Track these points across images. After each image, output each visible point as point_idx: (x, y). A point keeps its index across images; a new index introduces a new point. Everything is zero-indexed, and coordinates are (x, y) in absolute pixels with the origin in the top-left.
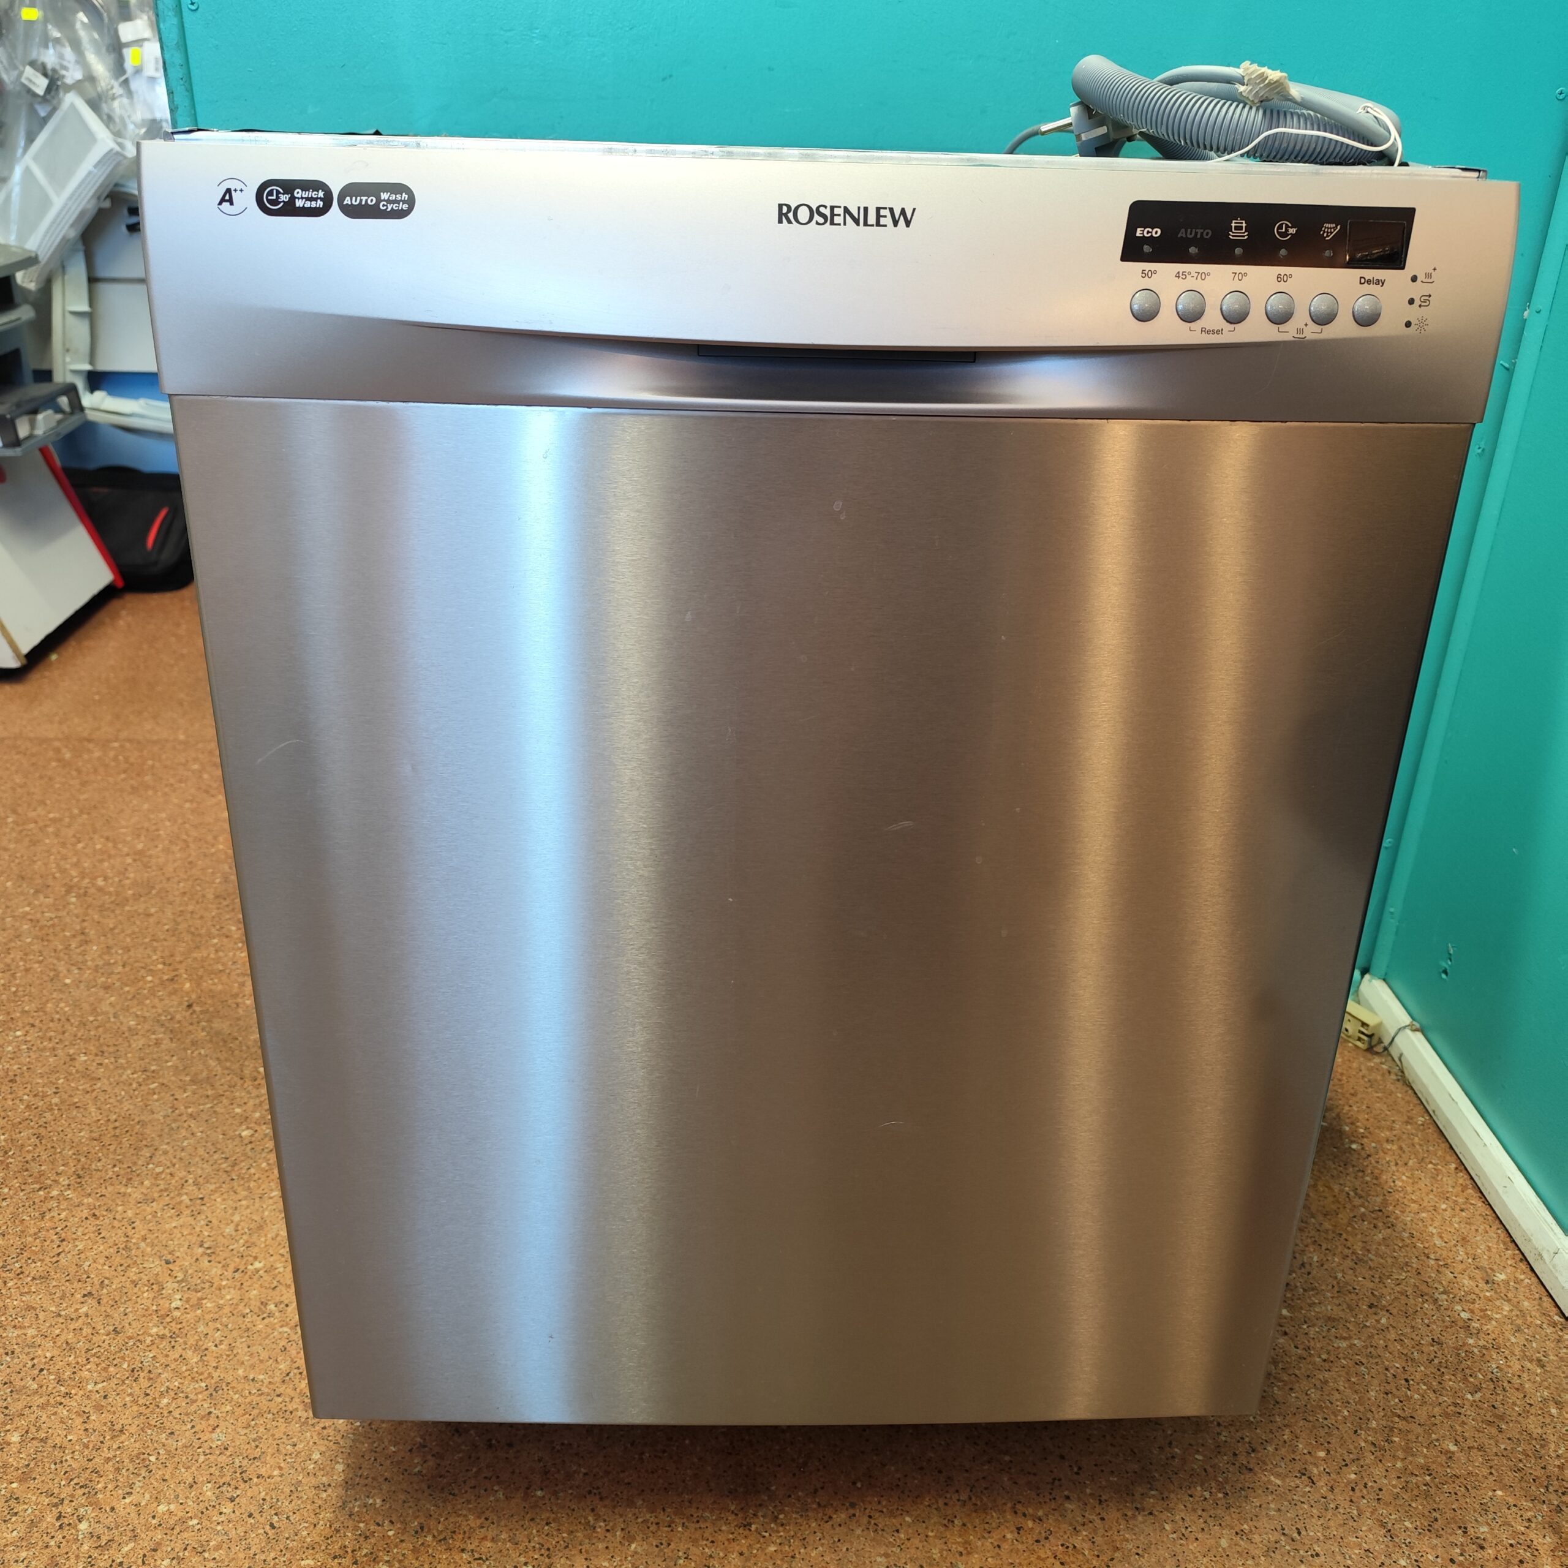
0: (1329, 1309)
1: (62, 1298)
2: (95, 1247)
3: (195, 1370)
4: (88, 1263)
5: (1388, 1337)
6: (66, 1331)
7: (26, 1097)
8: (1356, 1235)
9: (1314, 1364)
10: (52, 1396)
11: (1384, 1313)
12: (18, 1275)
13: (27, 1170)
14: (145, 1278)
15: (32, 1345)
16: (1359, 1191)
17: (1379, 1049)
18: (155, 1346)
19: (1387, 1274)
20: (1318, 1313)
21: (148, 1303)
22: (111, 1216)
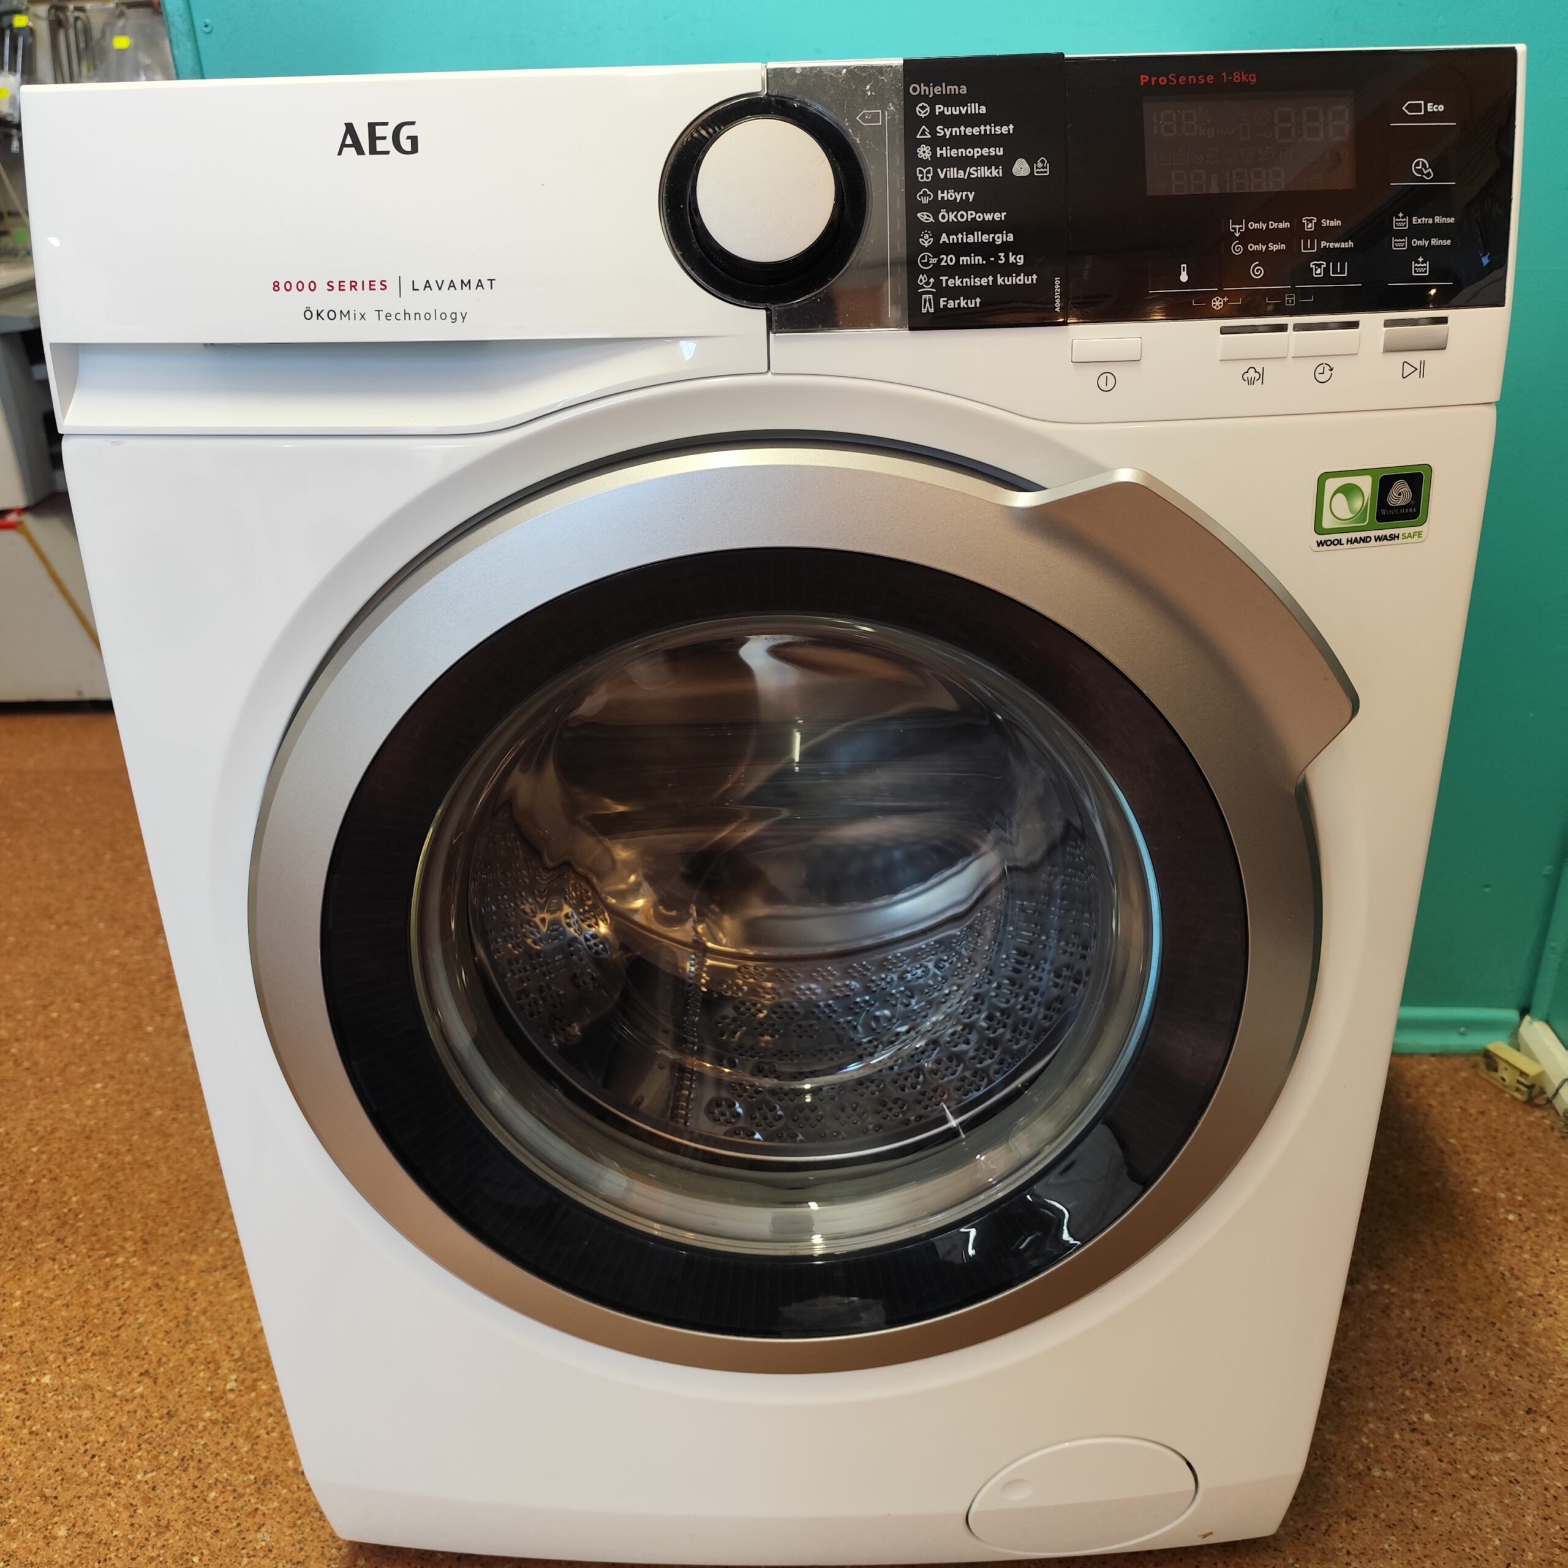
0: (1479, 1414)
1: (119, 1376)
2: (156, 1320)
3: (245, 1460)
4: (147, 1338)
5: (1549, 1448)
6: (120, 1413)
7: (100, 1155)
8: (1512, 1324)
9: (1461, 1481)
10: (101, 1486)
11: (1544, 1419)
12: (78, 1350)
13: (95, 1235)
14: (202, 1356)
15: (87, 1429)
16: (1516, 1272)
17: (1540, 1101)
18: (206, 1433)
19: (1548, 1372)
20: (1466, 1418)
21: (202, 1383)
22: (173, 1286)
